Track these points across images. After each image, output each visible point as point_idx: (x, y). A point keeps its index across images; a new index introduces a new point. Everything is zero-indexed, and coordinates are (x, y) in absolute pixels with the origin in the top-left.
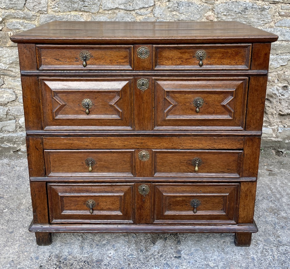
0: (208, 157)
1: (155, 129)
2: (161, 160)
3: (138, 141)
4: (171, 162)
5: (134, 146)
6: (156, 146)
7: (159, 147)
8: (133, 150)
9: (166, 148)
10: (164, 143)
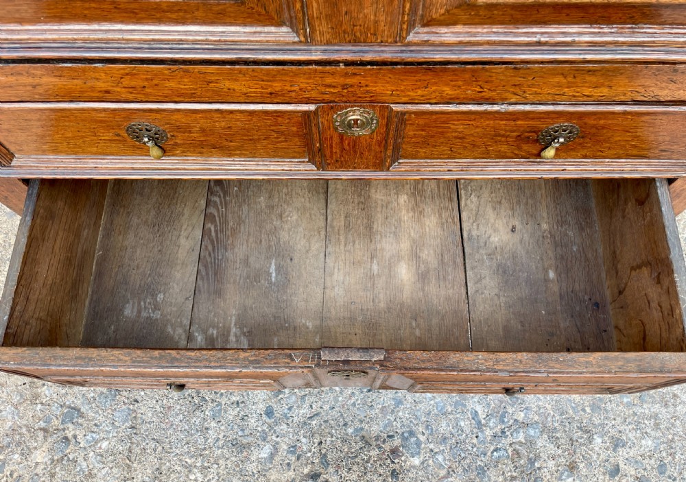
0: (610, 122)
1: (411, 38)
2: (423, 130)
3: (329, 80)
4: (461, 135)
5: (314, 94)
6: (409, 96)
7: (422, 96)
8: (312, 107)
9: (451, 99)
10: (447, 85)
